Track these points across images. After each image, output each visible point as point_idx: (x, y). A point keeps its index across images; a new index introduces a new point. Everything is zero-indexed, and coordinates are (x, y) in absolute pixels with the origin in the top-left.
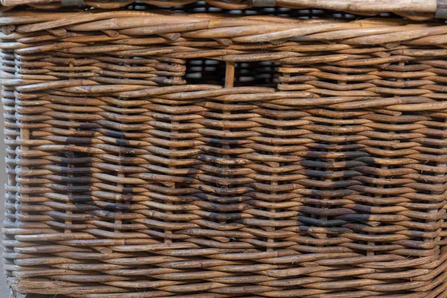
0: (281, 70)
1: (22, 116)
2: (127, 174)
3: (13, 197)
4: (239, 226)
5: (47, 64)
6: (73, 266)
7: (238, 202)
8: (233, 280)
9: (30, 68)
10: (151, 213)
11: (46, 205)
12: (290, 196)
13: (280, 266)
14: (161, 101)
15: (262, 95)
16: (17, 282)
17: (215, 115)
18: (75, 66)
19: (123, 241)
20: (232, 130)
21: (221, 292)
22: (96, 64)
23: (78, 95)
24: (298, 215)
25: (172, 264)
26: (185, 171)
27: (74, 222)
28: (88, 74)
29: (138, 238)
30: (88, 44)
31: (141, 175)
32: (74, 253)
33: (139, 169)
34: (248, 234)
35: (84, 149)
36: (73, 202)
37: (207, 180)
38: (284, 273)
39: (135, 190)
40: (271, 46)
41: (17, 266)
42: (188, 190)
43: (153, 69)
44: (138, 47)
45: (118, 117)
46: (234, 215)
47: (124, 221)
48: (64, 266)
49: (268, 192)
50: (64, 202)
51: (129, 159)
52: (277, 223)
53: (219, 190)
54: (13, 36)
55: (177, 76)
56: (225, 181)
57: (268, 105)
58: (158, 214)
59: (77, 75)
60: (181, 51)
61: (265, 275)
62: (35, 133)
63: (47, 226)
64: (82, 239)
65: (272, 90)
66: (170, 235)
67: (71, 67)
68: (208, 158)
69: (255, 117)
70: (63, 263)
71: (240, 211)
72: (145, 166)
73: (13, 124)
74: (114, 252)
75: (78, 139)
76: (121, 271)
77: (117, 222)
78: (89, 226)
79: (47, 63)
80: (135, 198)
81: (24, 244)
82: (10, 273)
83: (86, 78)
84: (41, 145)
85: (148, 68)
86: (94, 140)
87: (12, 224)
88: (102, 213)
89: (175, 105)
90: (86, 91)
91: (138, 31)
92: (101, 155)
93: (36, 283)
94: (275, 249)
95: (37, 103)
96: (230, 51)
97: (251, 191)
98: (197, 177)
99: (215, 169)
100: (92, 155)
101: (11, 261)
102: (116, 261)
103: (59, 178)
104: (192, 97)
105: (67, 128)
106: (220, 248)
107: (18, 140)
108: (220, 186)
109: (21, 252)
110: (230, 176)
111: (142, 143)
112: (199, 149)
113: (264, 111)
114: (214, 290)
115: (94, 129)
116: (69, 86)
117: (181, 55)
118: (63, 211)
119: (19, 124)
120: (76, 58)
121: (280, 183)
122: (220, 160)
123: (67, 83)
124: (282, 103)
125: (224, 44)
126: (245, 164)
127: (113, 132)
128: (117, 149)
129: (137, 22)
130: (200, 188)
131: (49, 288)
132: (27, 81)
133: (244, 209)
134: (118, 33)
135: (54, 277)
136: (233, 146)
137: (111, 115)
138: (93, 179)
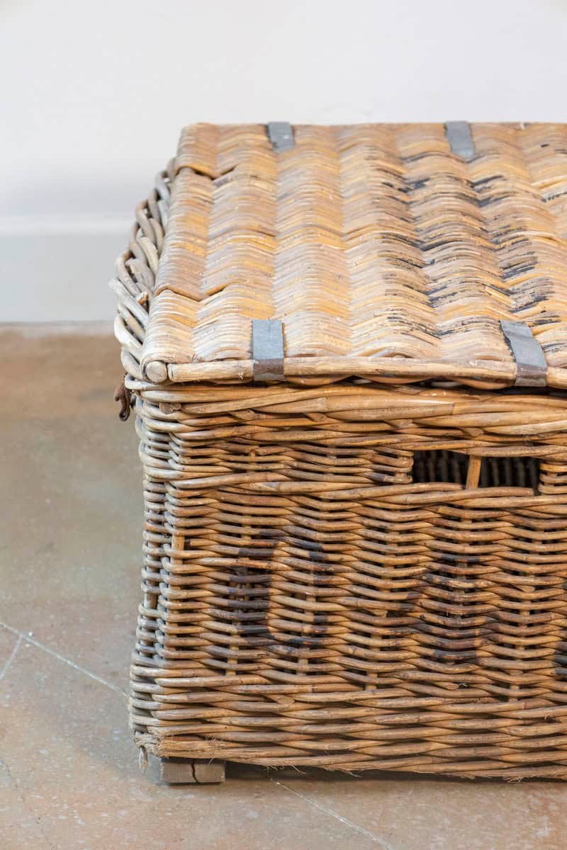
0: (545, 467)
1: (178, 519)
2: (319, 599)
3: (152, 624)
4: (472, 667)
5: (218, 453)
6: (237, 721)
7: (474, 636)
8: (461, 739)
9: (193, 457)
10: (350, 650)
11: (202, 638)
12: (545, 628)
13: (527, 722)
14: (377, 504)
15: (519, 501)
16: (155, 741)
17: (451, 523)
18: (258, 455)
19: (309, 688)
20: (474, 543)
21: (443, 755)
22: (287, 453)
23: (260, 493)
24: (555, 653)
25: (377, 719)
26: (404, 596)
27: (242, 661)
28: (276, 466)
29: (330, 683)
30: (281, 429)
31: (341, 600)
32: (240, 703)
33: (339, 592)
34: (484, 679)
35: (262, 565)
36: (243, 635)
37: (433, 608)
38: (532, 731)
39: (330, 619)
40: (536, 438)
41: (157, 720)
42: (405, 620)
43: (369, 462)
44: (350, 435)
45: (315, 524)
46: (467, 654)
47: (312, 661)
48: (224, 720)
49: (515, 624)
50: (229, 634)
51: (325, 579)
52: (526, 665)
53: (449, 621)
54: (175, 415)
55: (400, 473)
56: (459, 610)
57: (526, 512)
58: (361, 652)
59: (260, 467)
60: (410, 441)
61: (505, 733)
62: (194, 542)
63: (201, 665)
64: (252, 684)
65: (530, 491)
66: (373, 678)
67: (253, 457)
68: (437, 579)
69: (505, 526)
70: (223, 716)
71: (475, 649)
72: (347, 587)
73: (159, 528)
74: (296, 701)
75: (255, 551)
76: (305, 728)
77: (301, 661)
78: (262, 666)
79: (219, 450)
80: (330, 630)
81: (166, 690)
82: (143, 729)
83: (271, 471)
84: (202, 557)
85: (362, 461)
86: (276, 552)
87: (148, 661)
88: (282, 649)
89: (395, 510)
90: (273, 489)
91: (355, 415)
92: (285, 573)
93: (184, 744)
94: (520, 698)
95: (200, 502)
96: (479, 442)
97: (492, 622)
98: (419, 604)
99: (446, 594)
100: (270, 572)
101: (147, 712)
102: (300, 714)
103: (225, 602)
104: (422, 502)
105: (239, 536)
106: (445, 697)
107: (167, 549)
108: (450, 616)
109: (165, 702)
110: (465, 604)
111: (346, 557)
112: (425, 566)
113: (517, 519)
114: (432, 753)
115: (278, 537)
116: (248, 482)
117: (410, 447)
118: (226, 646)
119: (168, 528)
120: (261, 446)
121: (532, 612)
122: (453, 583)
123: (246, 477)
124: (546, 511)
125: (473, 435)
126: (487, 588)
127: (304, 542)
128: (311, 565)
129: (354, 403)
130: (422, 618)
131: (203, 750)
132: (189, 475)
133: (482, 645)
134: (325, 417)
135: (210, 735)
136: (470, 564)
137: (304, 521)
138: (271, 604)
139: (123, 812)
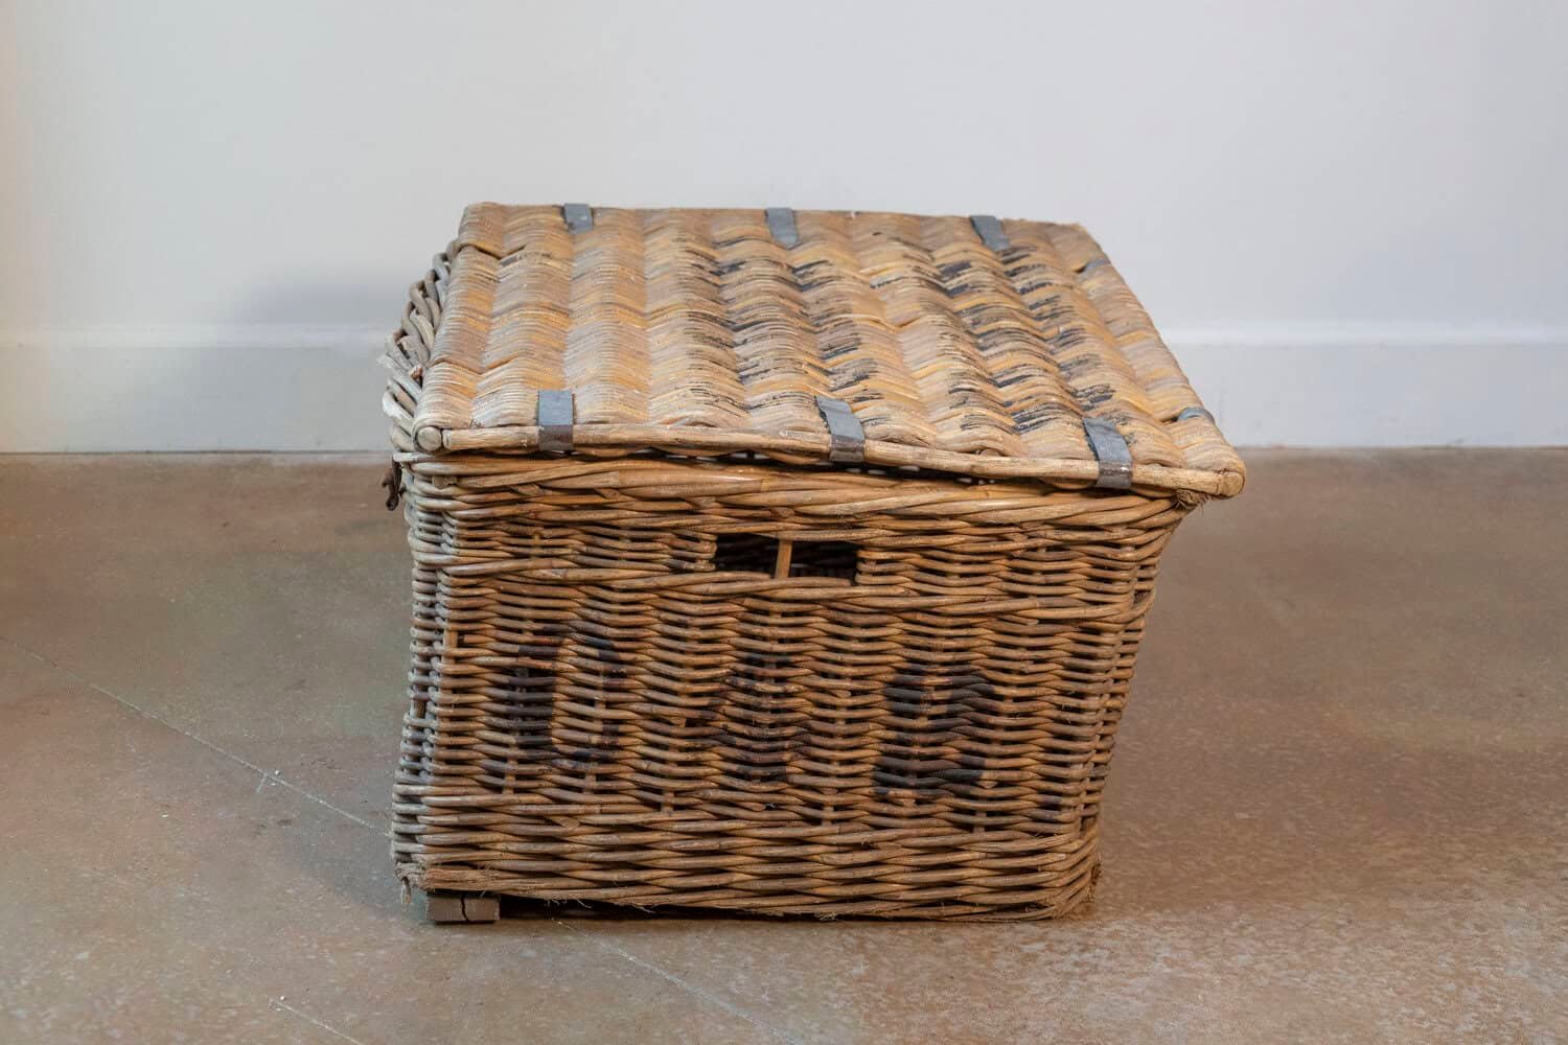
0: (862, 554)
1: (451, 611)
2: (609, 705)
3: (419, 735)
4: (782, 785)
5: (497, 535)
6: (514, 847)
7: (784, 749)
8: (768, 869)
9: (470, 539)
10: (644, 765)
11: (476, 750)
12: (863, 740)
13: (842, 848)
14: (676, 595)
15: (833, 592)
16: (420, 871)
17: (759, 618)
18: (542, 538)
19: (597, 808)
20: (781, 641)
21: (746, 887)
22: (576, 536)
23: (544, 582)
24: (874, 770)
25: (674, 845)
26: (704, 702)
27: (519, 777)
28: (563, 551)
29: (620, 803)
30: (569, 508)
31: (635, 706)
32: (518, 826)
33: (631, 697)
34: (794, 799)
35: (547, 665)
36: (521, 746)
37: (738, 716)
38: (847, 859)
39: (622, 728)
40: (852, 520)
41: (422, 846)
42: (707, 731)
43: (666, 547)
44: (647, 515)
45: (605, 617)
46: (776, 770)
47: (600, 777)
48: (499, 846)
49: (831, 735)
50: (506, 745)
51: (616, 682)
52: (841, 783)
53: (755, 731)
54: (450, 491)
55: (702, 559)
56: (767, 718)
57: (840, 606)
58: (656, 767)
59: (545, 552)
60: (713, 522)
61: (818, 862)
62: (468, 639)
63: (474, 782)
64: (532, 804)
65: (846, 582)
66: (670, 798)
67: (536, 540)
68: (742, 682)
69: (818, 622)
70: (498, 841)
71: (784, 764)
72: (641, 692)
73: (429, 623)
74: (582, 824)
75: (538, 649)
76: (591, 855)
77: (589, 778)
78: (543, 783)
79: (498, 533)
80: (622, 741)
81: (435, 810)
82: (406, 857)
83: (558, 557)
84: (477, 656)
85: (659, 545)
86: (561, 651)
87: (413, 778)
88: (566, 764)
89: (696, 602)
90: (559, 577)
91: (652, 491)
92: (570, 675)
93: (454, 873)
94: (834, 821)
95: (476, 592)
96: (790, 525)
97: (803, 733)
98: (721, 711)
99: (752, 700)
100: (555, 673)
101: (410, 837)
102: (584, 838)
103: (502, 708)
104: (726, 592)
105: (520, 631)
106: (751, 820)
107: (438, 647)
108: (757, 725)
109: (432, 824)
110: (775, 711)
111: (640, 657)
112: (728, 668)
113: (832, 614)
114: (735, 885)
115: (563, 634)
116: (531, 569)
117: (713, 529)
118: (504, 759)
119: (439, 622)
120: (546, 527)
121: (849, 721)
122: (761, 686)
123: (529, 563)
124: (863, 603)
125: (783, 515)
126: (798, 693)
127: (592, 638)
128: (600, 666)
129: (651, 478)
130: (725, 728)
131: (474, 881)
132: (465, 559)
133: (792, 759)
134: (618, 493)
135: (483, 863)
136: (780, 665)
137: (594, 614)
138: (555, 711)
139: (382, 952)
